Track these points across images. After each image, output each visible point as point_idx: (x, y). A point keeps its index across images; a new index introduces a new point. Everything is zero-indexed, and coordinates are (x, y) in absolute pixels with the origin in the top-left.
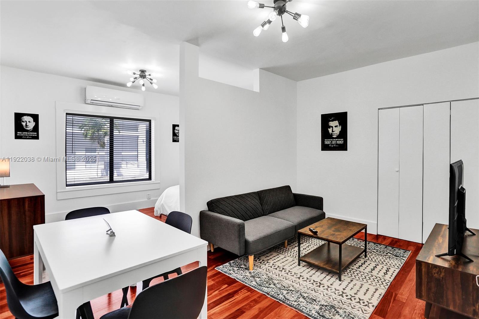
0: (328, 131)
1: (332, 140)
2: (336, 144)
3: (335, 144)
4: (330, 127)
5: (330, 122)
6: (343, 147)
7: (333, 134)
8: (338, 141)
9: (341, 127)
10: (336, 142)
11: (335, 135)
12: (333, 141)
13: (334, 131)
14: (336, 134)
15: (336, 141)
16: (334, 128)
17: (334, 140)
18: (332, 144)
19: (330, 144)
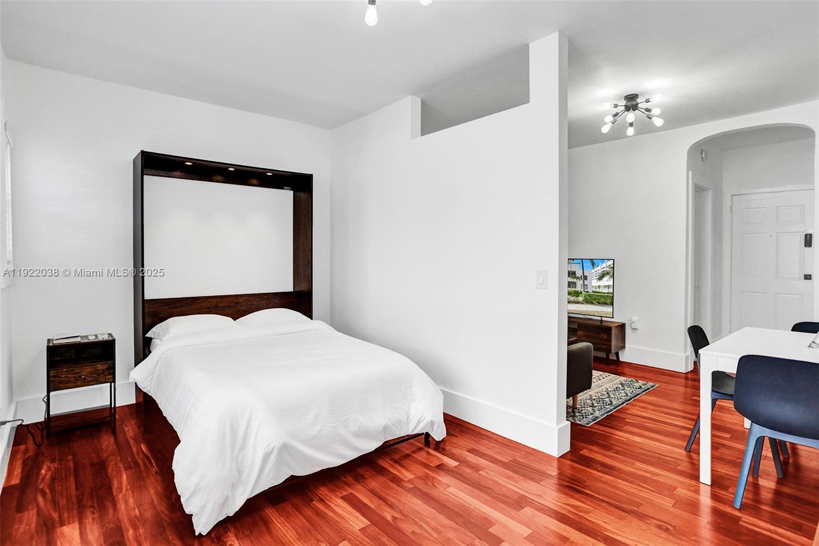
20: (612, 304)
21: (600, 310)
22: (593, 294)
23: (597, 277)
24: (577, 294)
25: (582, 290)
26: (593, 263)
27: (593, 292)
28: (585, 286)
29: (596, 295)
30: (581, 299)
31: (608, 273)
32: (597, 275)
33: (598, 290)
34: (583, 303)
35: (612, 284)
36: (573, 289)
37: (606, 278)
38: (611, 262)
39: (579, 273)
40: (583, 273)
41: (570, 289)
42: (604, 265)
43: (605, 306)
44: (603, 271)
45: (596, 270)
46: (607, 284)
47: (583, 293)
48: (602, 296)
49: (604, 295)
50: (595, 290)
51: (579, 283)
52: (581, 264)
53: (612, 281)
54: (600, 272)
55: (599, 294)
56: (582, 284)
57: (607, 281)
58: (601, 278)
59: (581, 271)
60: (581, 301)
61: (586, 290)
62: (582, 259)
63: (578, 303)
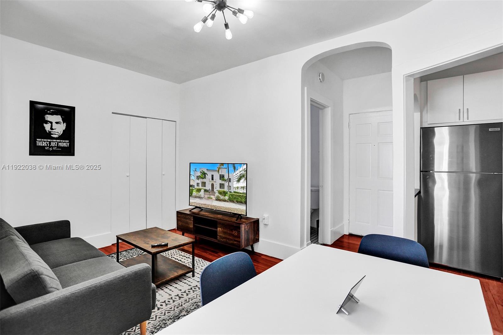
0: (44, 128)
1: (50, 140)
2: (58, 147)
3: (56, 147)
4: (47, 122)
5: (48, 116)
6: (69, 151)
7: (51, 133)
8: (60, 142)
9: (65, 125)
10: (58, 144)
11: (55, 134)
12: (53, 142)
13: (53, 128)
14: (58, 132)
15: (58, 142)
16: (54, 124)
17: (55, 141)
18: (50, 147)
19: (47, 146)
20: (246, 203)
21: (237, 208)
22: (234, 193)
23: (237, 180)
24: (224, 193)
25: (228, 190)
26: (235, 166)
27: (235, 192)
28: (230, 187)
29: (236, 195)
30: (227, 198)
31: (243, 176)
32: (237, 177)
33: (237, 191)
34: (228, 202)
35: (246, 186)
36: (223, 190)
37: (242, 180)
38: (245, 166)
39: (226, 177)
40: (229, 176)
41: (221, 189)
42: (241, 169)
43: (241, 204)
44: (240, 174)
45: (236, 173)
46: (243, 186)
47: (228, 192)
48: (240, 196)
49: (241, 195)
50: (235, 191)
51: (226, 184)
52: (227, 169)
53: (246, 182)
54: (238, 175)
55: (237, 194)
56: (228, 185)
57: (242, 183)
58: (239, 181)
59: (228, 174)
60: (227, 199)
61: (230, 191)
62: (228, 164)
63: (225, 201)
